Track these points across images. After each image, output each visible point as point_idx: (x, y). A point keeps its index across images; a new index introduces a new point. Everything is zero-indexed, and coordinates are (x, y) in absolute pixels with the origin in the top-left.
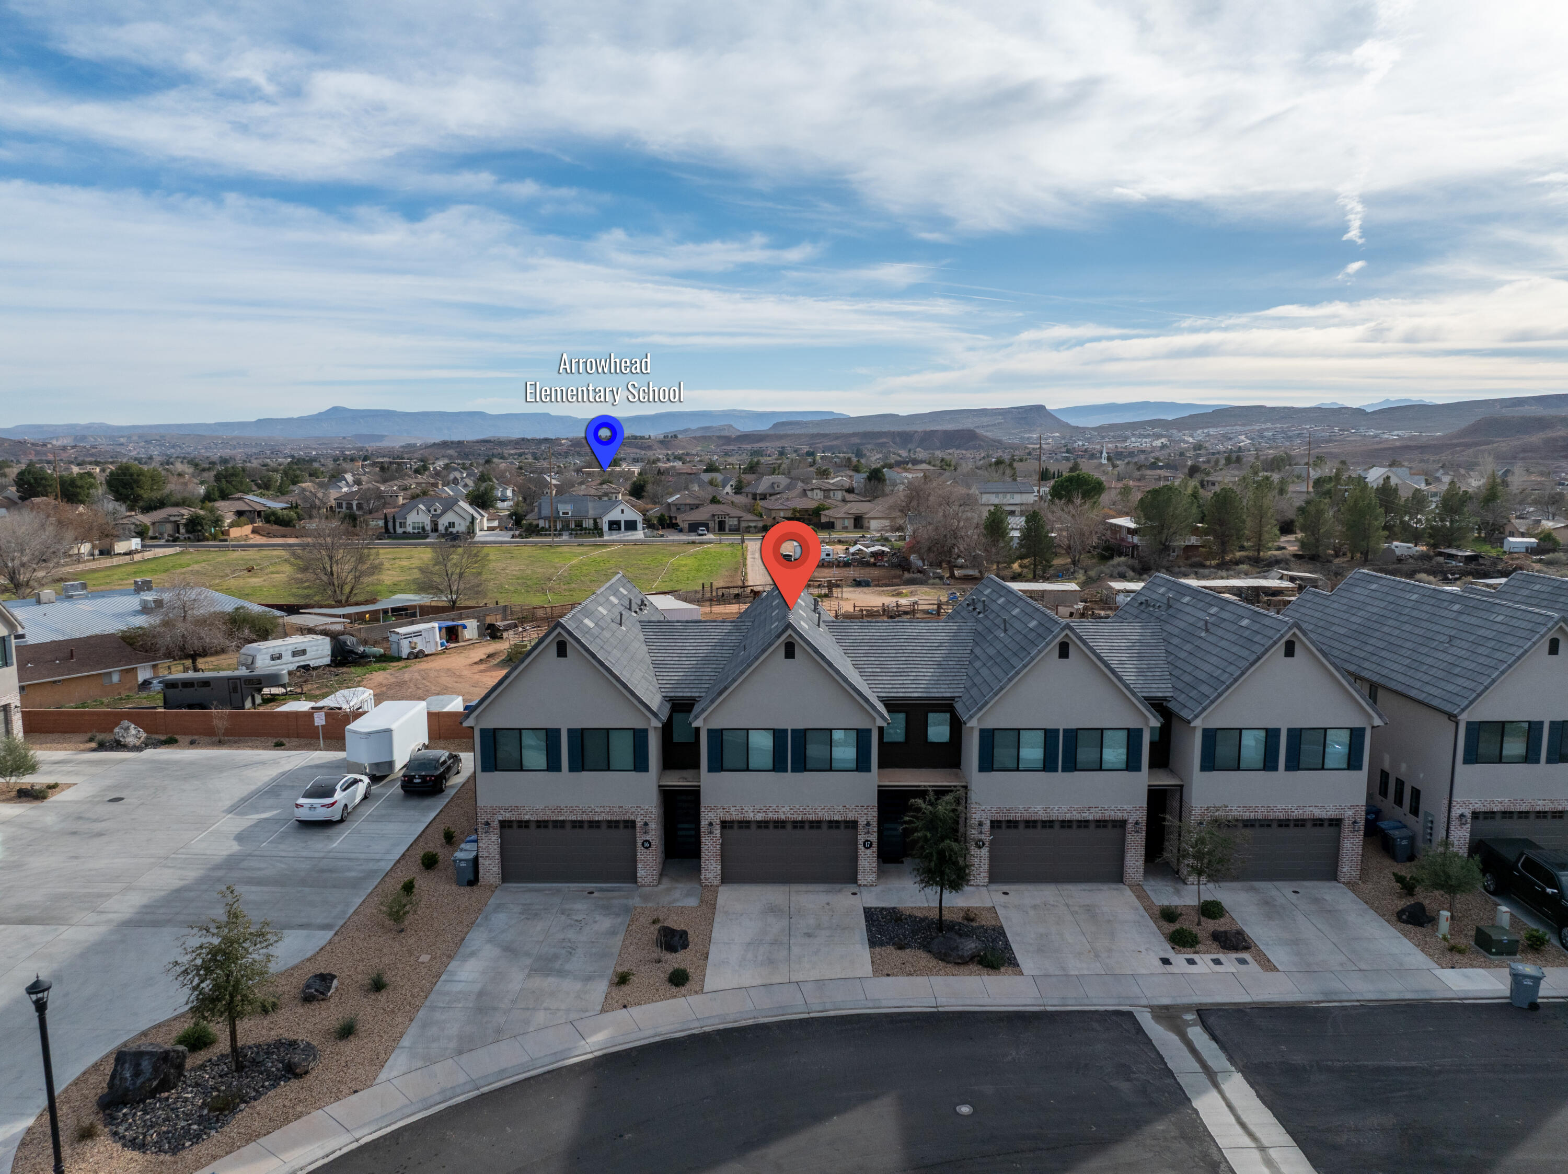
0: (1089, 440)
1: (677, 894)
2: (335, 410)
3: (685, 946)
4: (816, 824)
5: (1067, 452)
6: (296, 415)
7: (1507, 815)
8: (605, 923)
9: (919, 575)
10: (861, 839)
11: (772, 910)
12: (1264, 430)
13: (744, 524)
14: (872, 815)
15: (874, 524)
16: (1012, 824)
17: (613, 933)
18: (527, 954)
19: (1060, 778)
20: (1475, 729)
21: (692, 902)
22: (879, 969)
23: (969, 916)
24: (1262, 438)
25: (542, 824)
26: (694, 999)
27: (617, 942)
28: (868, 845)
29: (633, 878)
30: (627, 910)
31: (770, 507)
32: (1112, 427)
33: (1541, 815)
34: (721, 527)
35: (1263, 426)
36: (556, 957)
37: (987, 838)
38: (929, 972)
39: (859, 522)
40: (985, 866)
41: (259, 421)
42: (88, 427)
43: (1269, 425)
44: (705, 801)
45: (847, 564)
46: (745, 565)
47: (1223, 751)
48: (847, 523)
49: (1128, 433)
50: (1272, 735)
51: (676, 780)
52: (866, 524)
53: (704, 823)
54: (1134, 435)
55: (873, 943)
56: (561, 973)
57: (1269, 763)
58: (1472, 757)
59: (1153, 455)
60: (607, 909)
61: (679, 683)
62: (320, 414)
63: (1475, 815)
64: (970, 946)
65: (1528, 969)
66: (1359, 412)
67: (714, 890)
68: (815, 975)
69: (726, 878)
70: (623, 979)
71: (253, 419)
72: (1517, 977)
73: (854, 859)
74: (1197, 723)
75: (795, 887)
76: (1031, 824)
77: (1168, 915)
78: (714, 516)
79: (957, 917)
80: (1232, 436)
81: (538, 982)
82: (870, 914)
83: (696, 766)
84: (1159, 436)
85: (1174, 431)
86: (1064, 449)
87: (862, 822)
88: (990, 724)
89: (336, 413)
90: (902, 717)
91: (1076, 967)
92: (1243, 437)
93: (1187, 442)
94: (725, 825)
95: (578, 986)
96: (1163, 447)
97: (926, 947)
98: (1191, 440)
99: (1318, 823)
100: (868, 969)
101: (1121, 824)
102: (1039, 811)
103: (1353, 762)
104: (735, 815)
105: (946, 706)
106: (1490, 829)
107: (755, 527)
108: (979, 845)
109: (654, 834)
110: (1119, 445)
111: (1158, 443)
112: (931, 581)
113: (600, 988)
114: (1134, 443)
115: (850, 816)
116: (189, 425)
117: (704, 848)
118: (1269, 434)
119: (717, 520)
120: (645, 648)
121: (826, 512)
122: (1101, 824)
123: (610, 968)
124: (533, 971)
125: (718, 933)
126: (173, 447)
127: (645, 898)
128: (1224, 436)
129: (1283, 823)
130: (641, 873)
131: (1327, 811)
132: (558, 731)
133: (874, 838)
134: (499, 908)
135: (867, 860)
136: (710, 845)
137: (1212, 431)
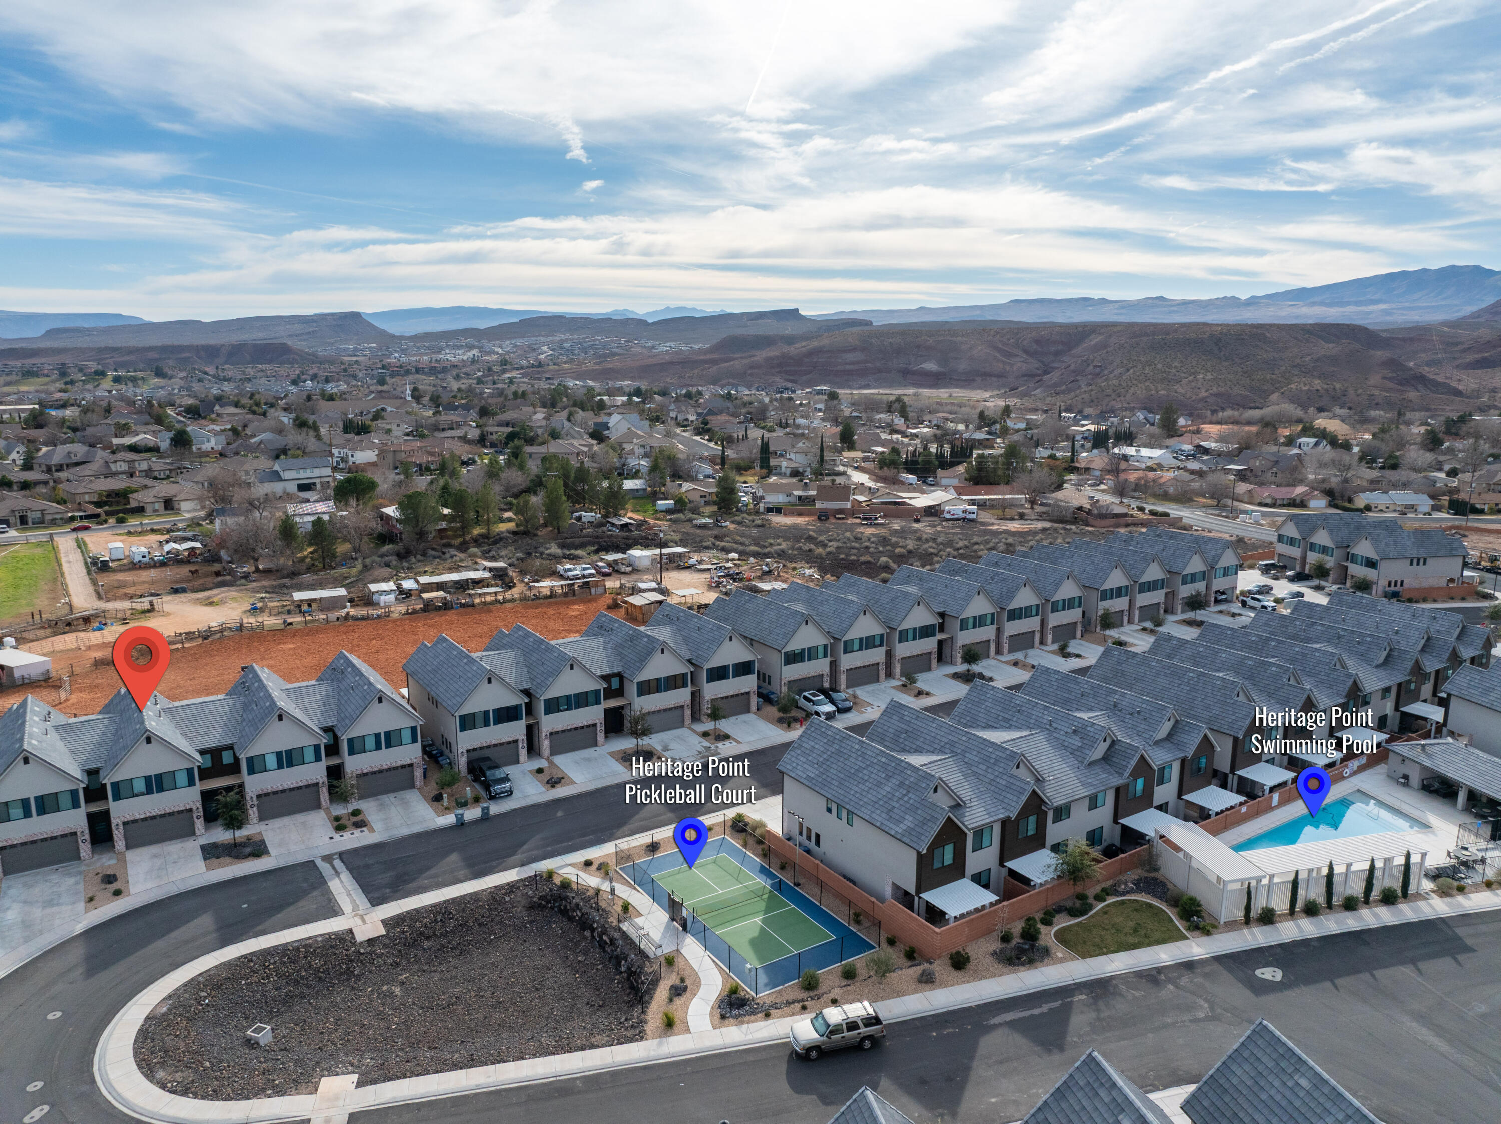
0: (404, 351)
1: (104, 860)
3: (116, 880)
4: (171, 814)
5: (383, 367)
7: (481, 748)
8: (71, 881)
9: (228, 577)
10: (195, 815)
11: (155, 856)
12: (562, 341)
13: (48, 518)
14: (199, 804)
15: (184, 506)
16: (267, 794)
17: (77, 883)
18: (37, 902)
19: (286, 771)
20: (463, 718)
21: (113, 862)
22: (208, 868)
23: (249, 838)
24: (562, 349)
25: (24, 844)
26: (126, 899)
27: (81, 887)
28: (198, 817)
29: (79, 858)
30: (80, 873)
31: (73, 491)
32: (428, 336)
33: (495, 745)
34: (23, 521)
35: (563, 337)
36: (52, 900)
37: (255, 803)
38: (231, 864)
39: (169, 505)
40: (256, 815)
43: (568, 336)
44: (112, 814)
45: (162, 564)
46: (62, 574)
47: (357, 746)
48: (157, 506)
49: (443, 344)
50: (377, 736)
51: (95, 808)
52: (176, 506)
53: (113, 825)
54: (448, 346)
55: (205, 859)
56: (58, 904)
57: (378, 747)
58: (463, 728)
59: (464, 370)
60: (70, 875)
61: (87, 760)
63: (468, 751)
64: (248, 850)
65: (460, 811)
66: (641, 323)
67: (123, 854)
68: (180, 877)
69: (128, 847)
70: (91, 899)
72: (456, 815)
73: (192, 825)
74: (344, 737)
75: (164, 844)
76: (275, 793)
77: (337, 819)
78: (13, 511)
79: (243, 840)
80: (536, 347)
81: (48, 911)
82: (203, 848)
83: (106, 798)
84: (470, 347)
85: (485, 342)
86: (379, 366)
87: (194, 808)
88: (250, 754)
90: (208, 756)
91: (293, 848)
92: (545, 348)
93: (497, 353)
94: (124, 824)
95: (70, 907)
96: (474, 361)
97: (230, 855)
98: (500, 351)
99: (403, 767)
100: (204, 869)
101: (316, 785)
102: (278, 787)
103: (414, 740)
104: (129, 818)
105: (230, 747)
106: (475, 755)
107: (61, 519)
108: (252, 806)
109: (87, 836)
110: (434, 357)
111: (470, 354)
112: (238, 582)
113: (81, 905)
114: (449, 356)
115: (188, 807)
117: (115, 836)
118: (567, 345)
119: (17, 515)
120: (62, 743)
121: (134, 496)
122: (307, 786)
123: (83, 897)
124: (44, 908)
125: (130, 872)
127: (87, 865)
128: (529, 346)
129: (389, 770)
130: (82, 854)
131: (406, 762)
132: (28, 799)
133: (201, 814)
134: (9, 887)
135: (199, 824)
136: (118, 835)
137: (519, 342)
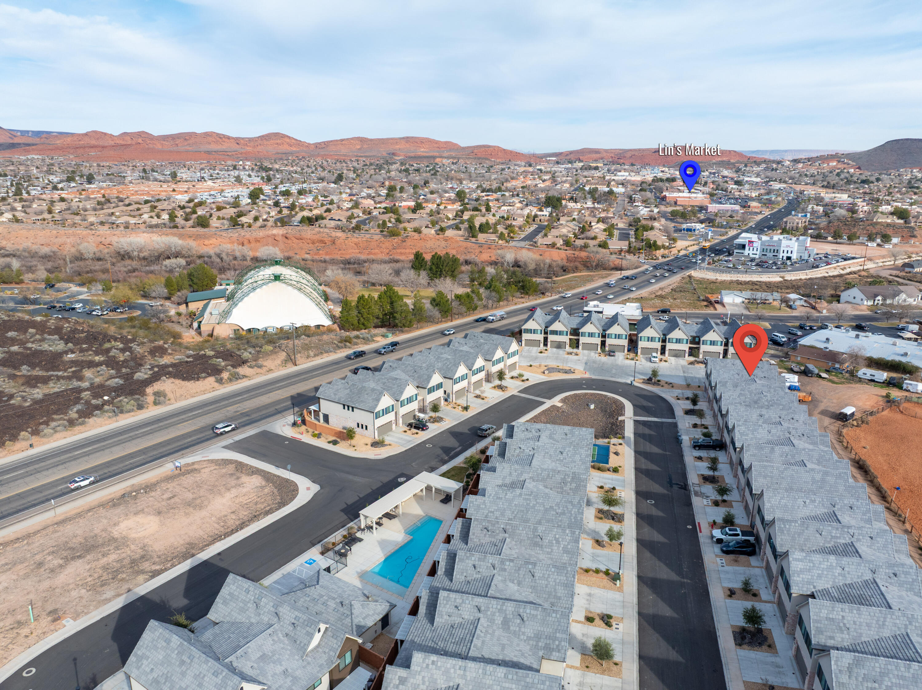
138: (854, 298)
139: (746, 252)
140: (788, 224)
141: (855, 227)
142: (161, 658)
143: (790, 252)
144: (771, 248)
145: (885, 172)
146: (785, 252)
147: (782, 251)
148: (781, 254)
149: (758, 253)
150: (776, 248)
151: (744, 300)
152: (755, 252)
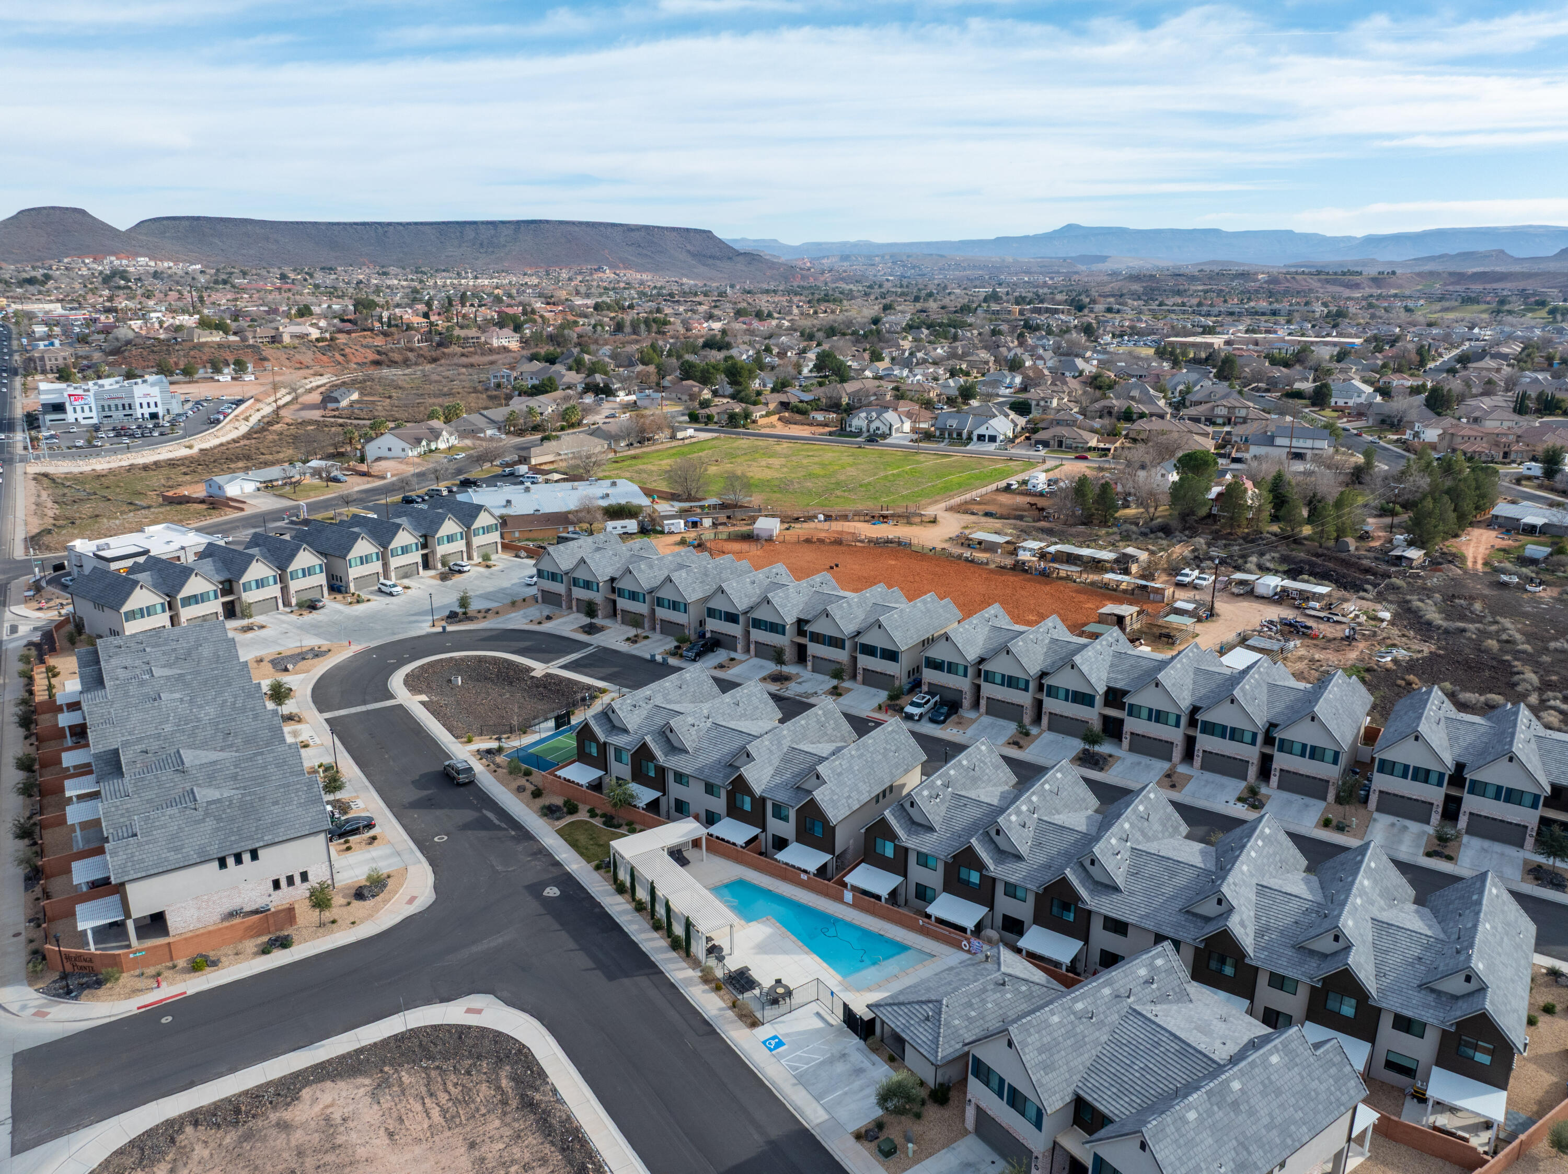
2: (1070, 227)
6: (1031, 232)
41: (998, 239)
42: (855, 245)
62: (1055, 231)
71: (993, 238)
89: (1070, 232)
116: (937, 243)
126: (914, 267)
138: (390, 449)
139: (70, 416)
140: (48, 362)
141: (169, 354)
142: (1210, 1141)
143: (152, 405)
144: (117, 401)
145: (39, 264)
146: (145, 405)
147: (138, 406)
148: (139, 412)
149: (94, 414)
150: (126, 402)
151: (258, 484)
152: (87, 414)
